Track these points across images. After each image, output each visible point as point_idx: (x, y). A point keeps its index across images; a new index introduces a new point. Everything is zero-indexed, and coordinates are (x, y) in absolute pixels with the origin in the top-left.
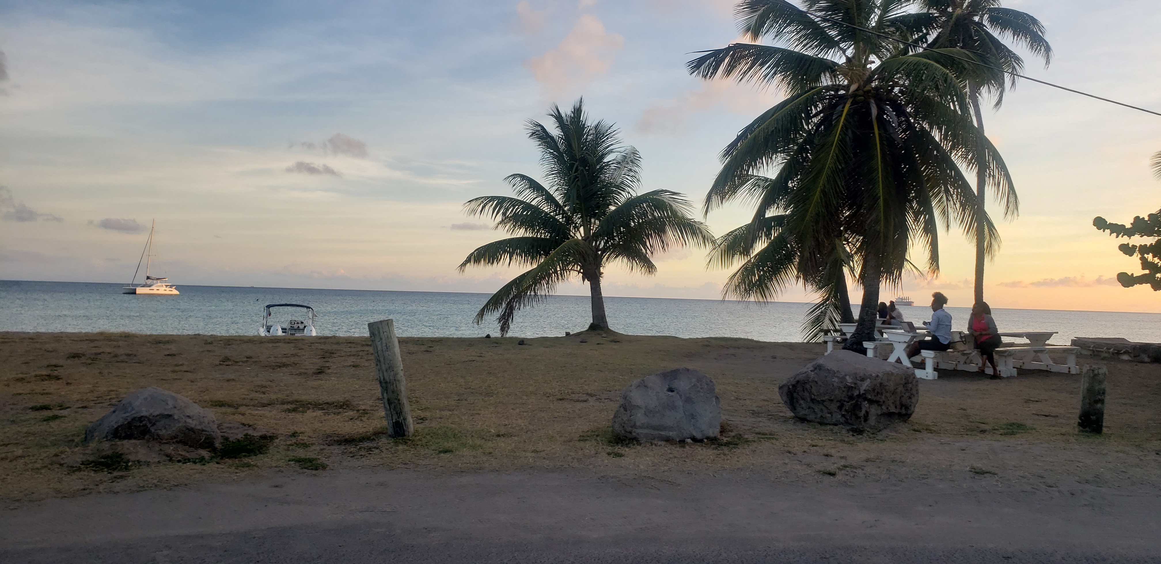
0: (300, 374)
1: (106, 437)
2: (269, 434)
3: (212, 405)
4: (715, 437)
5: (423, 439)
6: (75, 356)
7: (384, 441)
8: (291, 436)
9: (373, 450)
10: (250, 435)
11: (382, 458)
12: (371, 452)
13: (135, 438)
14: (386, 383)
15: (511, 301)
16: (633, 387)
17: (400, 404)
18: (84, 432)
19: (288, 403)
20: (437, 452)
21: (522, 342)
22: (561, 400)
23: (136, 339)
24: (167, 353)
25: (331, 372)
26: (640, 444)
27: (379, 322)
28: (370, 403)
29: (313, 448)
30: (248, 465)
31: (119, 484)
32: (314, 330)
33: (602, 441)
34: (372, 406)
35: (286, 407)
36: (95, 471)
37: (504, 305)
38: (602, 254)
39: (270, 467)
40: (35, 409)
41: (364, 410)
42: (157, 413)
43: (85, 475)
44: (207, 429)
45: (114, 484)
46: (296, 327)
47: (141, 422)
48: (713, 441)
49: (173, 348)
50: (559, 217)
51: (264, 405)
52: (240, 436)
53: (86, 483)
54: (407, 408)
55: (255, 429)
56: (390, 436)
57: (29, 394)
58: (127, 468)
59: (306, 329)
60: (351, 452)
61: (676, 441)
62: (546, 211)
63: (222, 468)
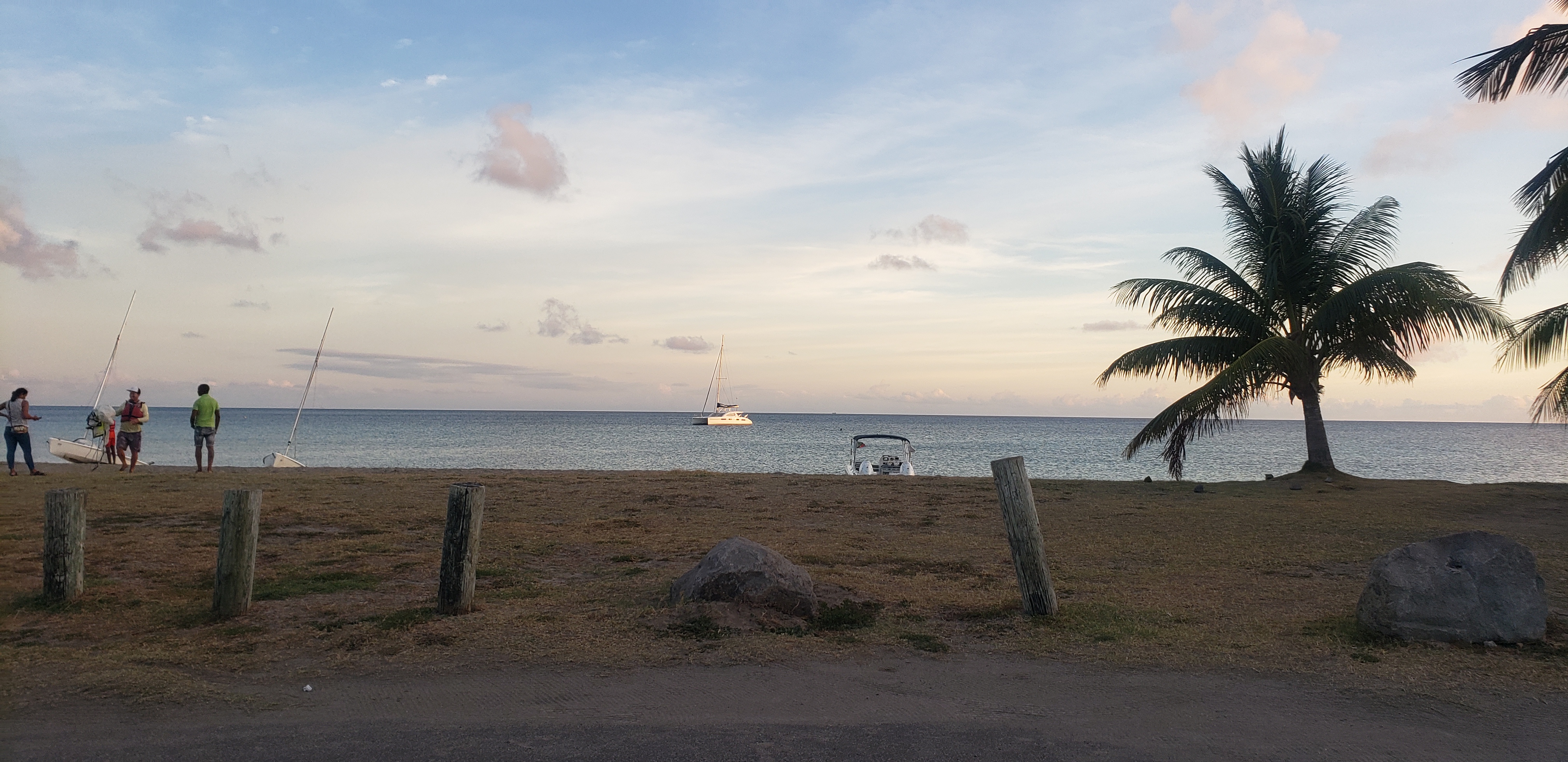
0: (903, 525)
1: (693, 596)
2: (873, 602)
3: (803, 561)
4: (1538, 640)
5: (1072, 620)
6: (652, 499)
7: (1018, 619)
8: (899, 605)
9: (1006, 630)
10: (851, 602)
11: (1019, 642)
12: (1003, 633)
13: (723, 600)
14: (1018, 541)
15: (1179, 428)
16: (1390, 559)
17: (1037, 570)
18: (668, 589)
19: (892, 562)
20: (1093, 638)
21: (1200, 488)
22: (1268, 573)
23: (713, 479)
24: (748, 496)
25: (941, 524)
26: (1406, 645)
27: (1004, 459)
28: (995, 566)
29: (928, 622)
30: (852, 641)
31: (709, 655)
32: (911, 468)
33: (1341, 636)
34: (997, 571)
35: (889, 566)
36: (683, 637)
37: (1169, 435)
38: (1320, 358)
39: (879, 645)
40: (616, 560)
41: (987, 575)
42: (746, 570)
43: (673, 641)
44: (802, 592)
45: (705, 654)
46: (889, 465)
47: (729, 580)
48: (1533, 647)
49: (754, 490)
50: (1251, 307)
51: (863, 564)
52: (839, 603)
53: (675, 651)
54: (1047, 575)
55: (856, 594)
56: (1026, 613)
57: (609, 542)
58: (716, 636)
59: (901, 467)
60: (977, 631)
61: (1469, 643)
62: (1231, 298)
63: (822, 642)
